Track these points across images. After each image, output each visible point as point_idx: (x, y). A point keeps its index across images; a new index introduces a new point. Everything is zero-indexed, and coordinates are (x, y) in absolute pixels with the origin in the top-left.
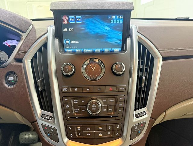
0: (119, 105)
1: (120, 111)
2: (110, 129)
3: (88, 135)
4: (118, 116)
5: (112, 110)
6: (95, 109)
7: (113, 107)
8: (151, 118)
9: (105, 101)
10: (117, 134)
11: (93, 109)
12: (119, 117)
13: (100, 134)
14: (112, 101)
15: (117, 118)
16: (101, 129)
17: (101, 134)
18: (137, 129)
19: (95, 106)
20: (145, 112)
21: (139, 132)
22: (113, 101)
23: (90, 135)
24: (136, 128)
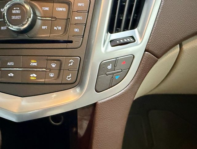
0: (76, 18)
1: (76, 30)
2: (54, 66)
3: (9, 75)
4: (71, 42)
5: (60, 28)
6: (17, 17)
7: (64, 22)
8: (146, 51)
9: (47, 9)
10: (69, 78)
11: (14, 17)
12: (73, 42)
13: (31, 76)
14: (61, 9)
15: (69, 45)
16: (35, 64)
17: (35, 76)
18: (111, 70)
19: (18, 12)
20: (132, 37)
21: (117, 77)
22: (64, 9)
23: (12, 75)
24: (109, 67)
